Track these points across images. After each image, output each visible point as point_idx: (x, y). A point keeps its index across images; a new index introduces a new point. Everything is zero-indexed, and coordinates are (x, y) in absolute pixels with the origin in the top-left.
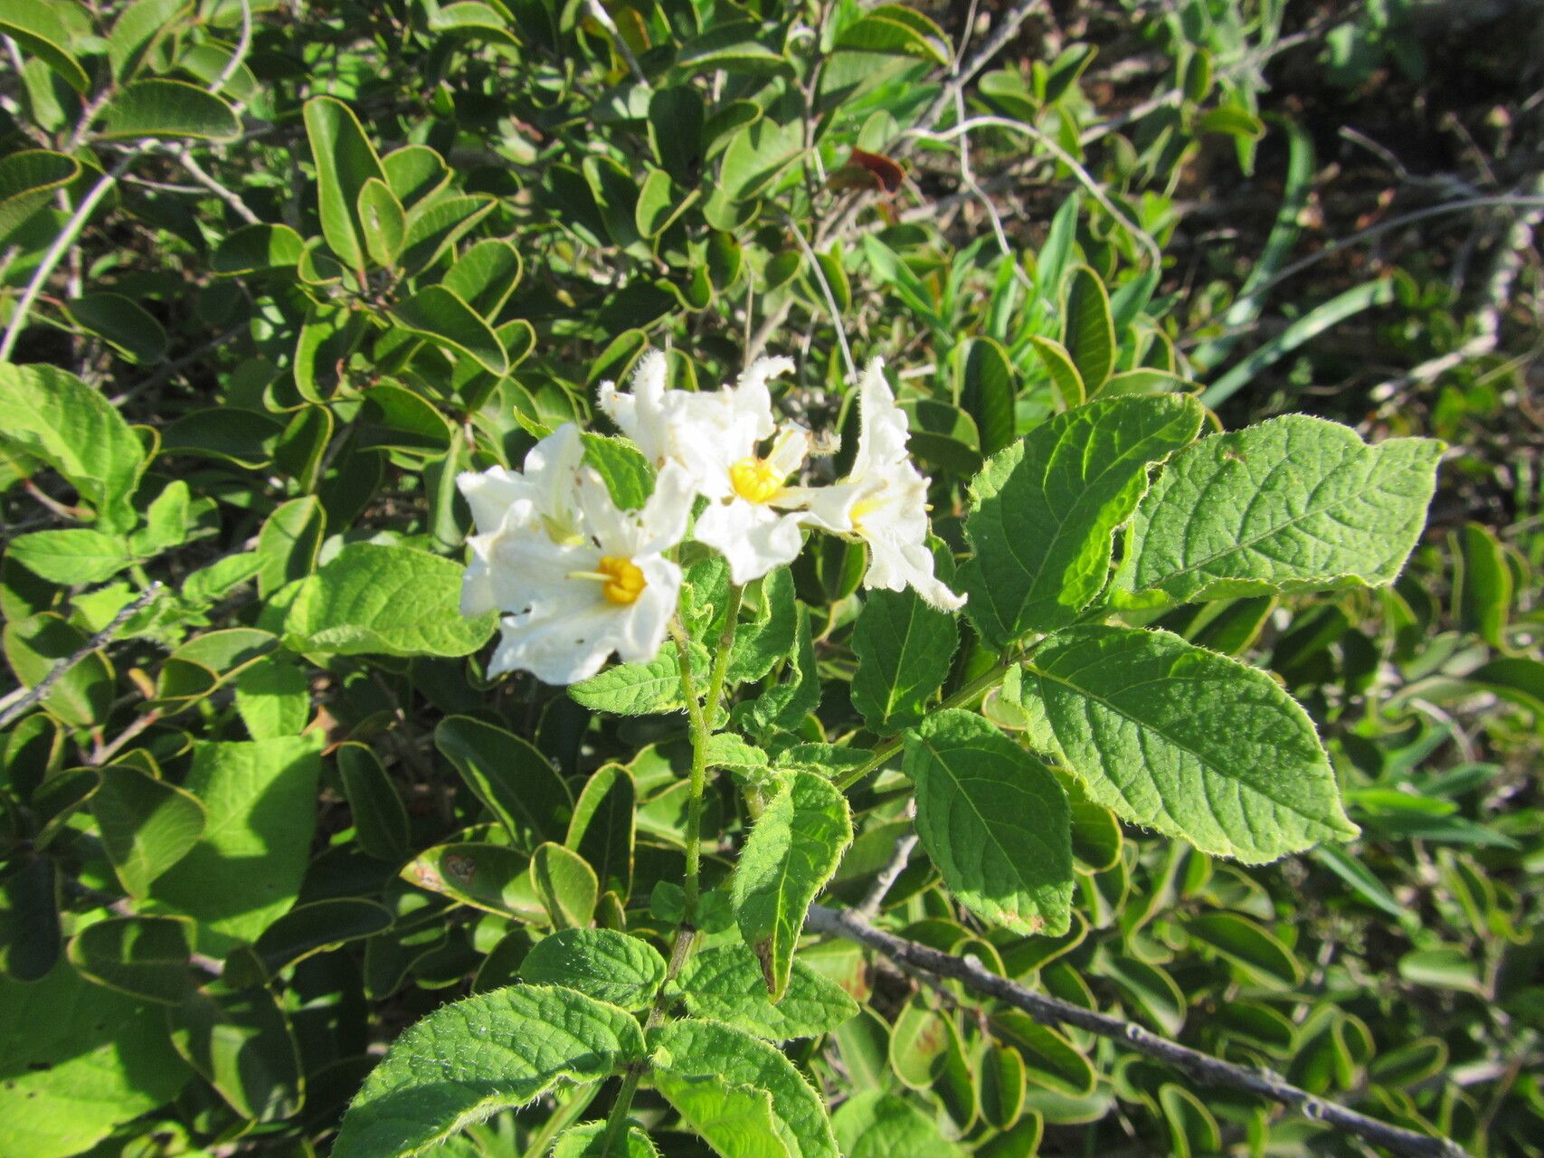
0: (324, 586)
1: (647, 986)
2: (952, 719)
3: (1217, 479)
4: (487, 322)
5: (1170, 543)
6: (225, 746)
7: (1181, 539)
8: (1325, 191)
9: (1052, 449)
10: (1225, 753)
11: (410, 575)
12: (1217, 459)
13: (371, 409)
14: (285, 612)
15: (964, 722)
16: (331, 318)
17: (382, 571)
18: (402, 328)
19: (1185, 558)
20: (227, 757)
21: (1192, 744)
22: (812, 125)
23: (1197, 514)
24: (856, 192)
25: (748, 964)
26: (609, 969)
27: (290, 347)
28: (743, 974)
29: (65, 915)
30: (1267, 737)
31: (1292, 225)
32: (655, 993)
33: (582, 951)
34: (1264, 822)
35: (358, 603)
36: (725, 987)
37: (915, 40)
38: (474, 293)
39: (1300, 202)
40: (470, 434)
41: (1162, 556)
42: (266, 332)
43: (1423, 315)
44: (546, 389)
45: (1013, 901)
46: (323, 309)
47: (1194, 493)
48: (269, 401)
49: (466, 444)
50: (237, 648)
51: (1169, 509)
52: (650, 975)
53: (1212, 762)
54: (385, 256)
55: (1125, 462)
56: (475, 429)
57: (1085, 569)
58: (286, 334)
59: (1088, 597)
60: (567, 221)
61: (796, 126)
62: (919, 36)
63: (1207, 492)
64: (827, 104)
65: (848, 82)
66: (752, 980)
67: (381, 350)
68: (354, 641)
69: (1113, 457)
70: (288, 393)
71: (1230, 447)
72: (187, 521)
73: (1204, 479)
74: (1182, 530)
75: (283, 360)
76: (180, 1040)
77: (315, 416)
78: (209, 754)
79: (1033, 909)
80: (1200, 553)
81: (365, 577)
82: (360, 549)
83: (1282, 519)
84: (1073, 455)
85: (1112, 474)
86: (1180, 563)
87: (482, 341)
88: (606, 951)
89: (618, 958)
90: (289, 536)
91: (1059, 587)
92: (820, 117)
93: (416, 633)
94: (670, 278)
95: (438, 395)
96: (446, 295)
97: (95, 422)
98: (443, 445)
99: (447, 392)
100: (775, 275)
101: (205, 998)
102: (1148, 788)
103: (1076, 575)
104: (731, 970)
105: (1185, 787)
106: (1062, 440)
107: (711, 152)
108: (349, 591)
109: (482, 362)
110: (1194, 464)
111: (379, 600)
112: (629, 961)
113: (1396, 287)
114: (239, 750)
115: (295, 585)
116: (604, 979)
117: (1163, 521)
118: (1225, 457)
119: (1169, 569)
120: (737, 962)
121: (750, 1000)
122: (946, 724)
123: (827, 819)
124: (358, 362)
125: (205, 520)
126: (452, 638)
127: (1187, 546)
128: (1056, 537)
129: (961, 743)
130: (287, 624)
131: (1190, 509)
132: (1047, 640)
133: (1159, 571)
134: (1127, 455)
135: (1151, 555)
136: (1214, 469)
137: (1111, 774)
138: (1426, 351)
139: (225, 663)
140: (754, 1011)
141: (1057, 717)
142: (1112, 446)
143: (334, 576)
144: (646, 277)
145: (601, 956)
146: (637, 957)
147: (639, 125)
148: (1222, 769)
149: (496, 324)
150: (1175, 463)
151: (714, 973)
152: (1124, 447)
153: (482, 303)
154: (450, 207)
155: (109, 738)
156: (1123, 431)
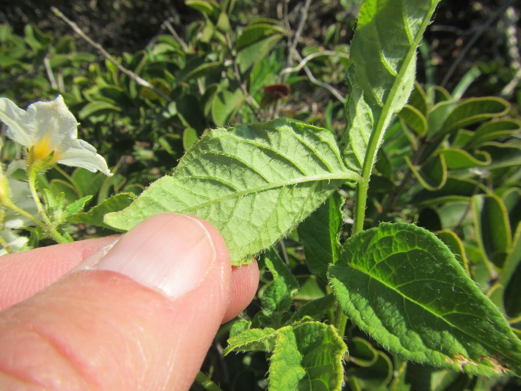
8: (438, 50)
22: (244, 86)
24: (273, 104)
31: (432, 66)
37: (267, 29)
39: (430, 58)
43: (495, 73)
61: (239, 92)
62: (268, 26)
64: (245, 76)
65: (250, 64)
92: (245, 82)
107: (206, 112)
113: (480, 69)
138: (503, 83)
147: (175, 118)
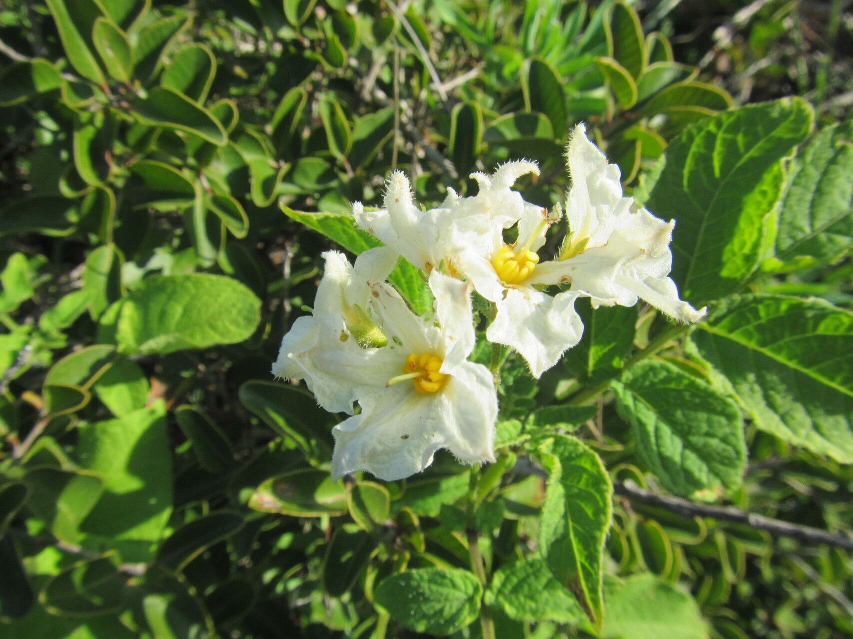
0: (137, 308)
1: (471, 600)
2: (643, 368)
3: (833, 161)
4: (199, 105)
5: (799, 217)
6: (100, 425)
7: (807, 211)
9: (685, 157)
11: (193, 291)
12: (832, 145)
13: (135, 179)
14: (113, 328)
15: (652, 369)
16: (91, 122)
17: (174, 292)
18: (145, 122)
19: (812, 225)
20: (104, 431)
23: (818, 191)
25: (539, 570)
26: (441, 594)
27: (68, 145)
28: (537, 577)
29: (27, 562)
32: (479, 605)
33: (419, 586)
35: (163, 315)
36: (526, 588)
38: (185, 83)
40: (206, 184)
41: (793, 226)
42: (47, 138)
44: (243, 138)
46: (84, 117)
47: (814, 174)
48: (65, 190)
49: (205, 191)
50: (90, 361)
51: (797, 190)
52: (470, 591)
54: (121, 73)
55: (752, 160)
56: (210, 181)
57: (742, 248)
58: (62, 136)
59: (749, 270)
60: (229, 18)
63: (825, 173)
66: (544, 580)
67: (132, 138)
68: (169, 345)
69: (740, 156)
70: (77, 182)
71: (842, 135)
72: (29, 275)
73: (822, 163)
74: (807, 205)
75: (64, 155)
76: (127, 619)
77: (100, 194)
78: (90, 432)
79: (716, 483)
80: (823, 219)
81: (162, 298)
82: (155, 280)
84: (705, 160)
85: (744, 169)
86: (808, 230)
87: (203, 122)
88: (436, 583)
89: (446, 586)
90: (100, 273)
91: (720, 264)
93: (207, 329)
94: (313, 48)
95: (177, 161)
96: (169, 93)
98: (190, 195)
99: (184, 157)
100: (381, 33)
101: (133, 588)
103: (734, 254)
104: (528, 576)
106: (694, 149)
108: (155, 308)
109: (205, 136)
110: (815, 154)
111: (177, 311)
112: (454, 586)
114: (111, 426)
115: (116, 306)
116: (439, 601)
117: (793, 201)
118: (839, 144)
119: (800, 236)
120: (530, 570)
121: (545, 595)
122: (639, 372)
123: (584, 470)
124: (119, 148)
125: (41, 270)
126: (233, 328)
127: (812, 217)
128: (704, 225)
129: (653, 384)
130: (119, 337)
131: (813, 187)
133: (793, 238)
134: (753, 152)
135: (785, 228)
136: (829, 154)
139: (84, 372)
140: (551, 603)
142: (737, 148)
143: (142, 298)
144: (292, 49)
145: (434, 587)
146: (459, 582)
149: (205, 105)
150: (800, 156)
151: (515, 580)
152: (748, 147)
153: (193, 90)
154: (159, 29)
155: (22, 437)
156: (746, 134)
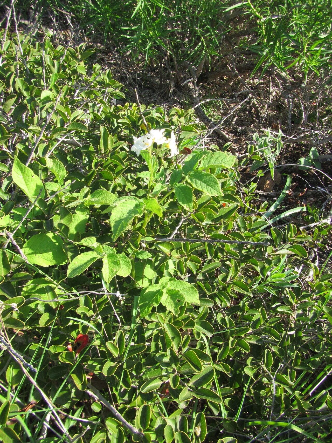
7: (207, 163)
10: (209, 183)
15: (182, 185)
21: (205, 183)
23: (209, 161)
30: (213, 182)
31: (285, 193)
34: (212, 191)
37: (194, 129)
39: (287, 189)
41: (205, 166)
45: (185, 205)
53: (208, 185)
63: (210, 159)
79: (188, 206)
83: (218, 163)
91: (193, 168)
97: (60, 168)
102: (200, 187)
105: (204, 187)
110: (209, 156)
113: (307, 208)
115: (85, 199)
117: (205, 162)
118: (212, 155)
122: (180, 185)
129: (181, 187)
132: (192, 173)
137: (196, 185)
138: (312, 221)
141: (192, 181)
148: (209, 186)
150: (207, 156)
